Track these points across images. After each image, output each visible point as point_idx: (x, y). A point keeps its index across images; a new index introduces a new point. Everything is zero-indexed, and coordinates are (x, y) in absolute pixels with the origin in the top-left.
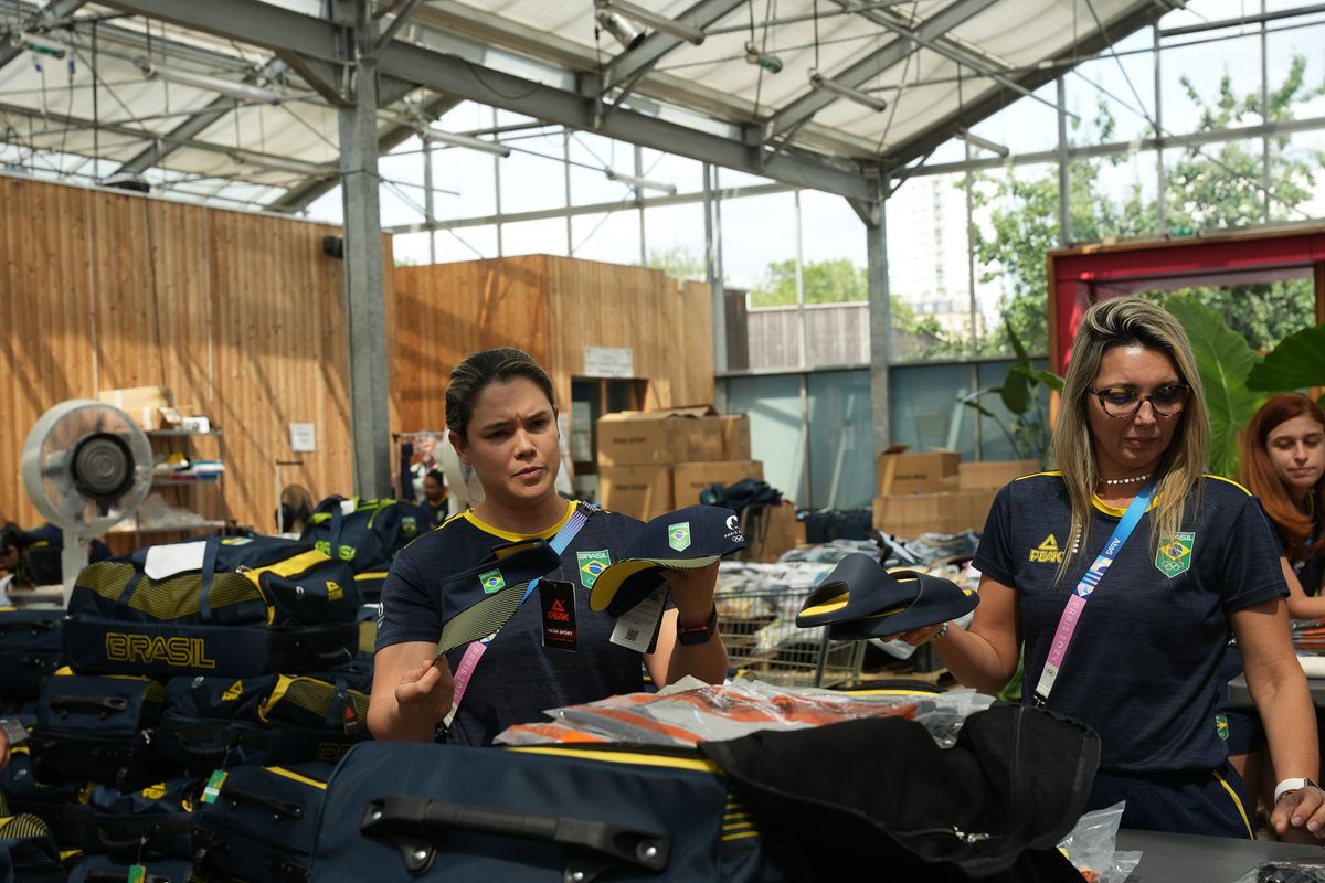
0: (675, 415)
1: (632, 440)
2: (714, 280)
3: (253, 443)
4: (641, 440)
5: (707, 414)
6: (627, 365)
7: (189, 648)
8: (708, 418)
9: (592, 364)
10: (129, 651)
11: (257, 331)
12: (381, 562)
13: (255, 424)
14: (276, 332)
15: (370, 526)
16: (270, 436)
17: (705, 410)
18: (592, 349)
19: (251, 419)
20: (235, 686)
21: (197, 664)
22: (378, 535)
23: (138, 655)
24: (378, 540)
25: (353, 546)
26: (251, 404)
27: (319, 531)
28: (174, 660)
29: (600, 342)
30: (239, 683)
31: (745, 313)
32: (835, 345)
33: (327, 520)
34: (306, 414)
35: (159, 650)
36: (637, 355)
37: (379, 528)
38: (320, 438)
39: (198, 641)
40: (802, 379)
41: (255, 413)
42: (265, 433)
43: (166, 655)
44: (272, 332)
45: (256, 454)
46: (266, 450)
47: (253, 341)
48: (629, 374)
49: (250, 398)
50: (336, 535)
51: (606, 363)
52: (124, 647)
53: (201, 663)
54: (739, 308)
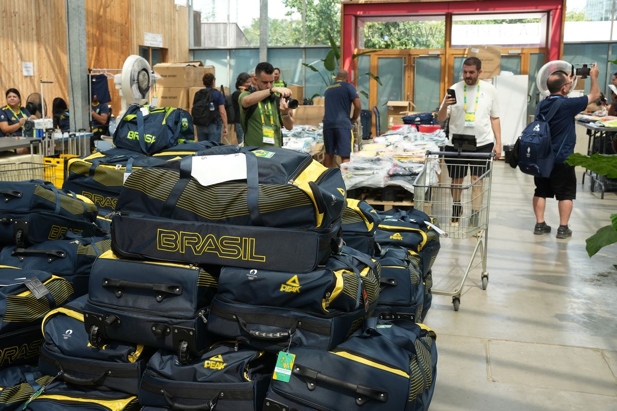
0: (189, 65)
1: (170, 76)
2: (190, 7)
3: (5, 70)
4: (174, 76)
5: (200, 65)
6: (161, 42)
7: (240, 245)
8: (200, 67)
9: (147, 40)
10: (179, 246)
11: (6, 15)
12: (172, 145)
13: (6, 61)
14: (15, 15)
15: (164, 123)
16: (13, 67)
17: (199, 63)
18: (147, 33)
19: (4, 59)
20: (292, 279)
21: (248, 258)
22: (170, 128)
23: (188, 248)
24: (169, 131)
25: (153, 134)
26: (4, 51)
27: (130, 125)
28: (225, 255)
29: (150, 31)
30: (295, 277)
31: (200, 24)
32: (219, 39)
33: (135, 118)
34: (29, 58)
35: (210, 245)
36: (164, 38)
37: (170, 124)
38: (36, 70)
39: (249, 240)
40: (228, 52)
41: (6, 56)
42: (11, 66)
43: (217, 249)
44: (13, 15)
45: (7, 76)
46: (11, 74)
47: (4, 19)
48: (161, 46)
49: (4, 49)
50: (142, 127)
51: (153, 40)
52: (175, 241)
53: (252, 257)
54: (198, 20)
